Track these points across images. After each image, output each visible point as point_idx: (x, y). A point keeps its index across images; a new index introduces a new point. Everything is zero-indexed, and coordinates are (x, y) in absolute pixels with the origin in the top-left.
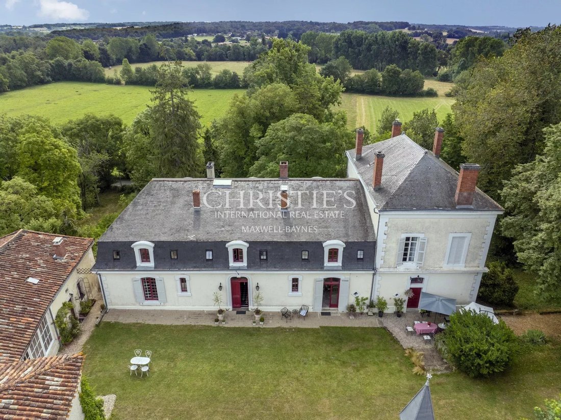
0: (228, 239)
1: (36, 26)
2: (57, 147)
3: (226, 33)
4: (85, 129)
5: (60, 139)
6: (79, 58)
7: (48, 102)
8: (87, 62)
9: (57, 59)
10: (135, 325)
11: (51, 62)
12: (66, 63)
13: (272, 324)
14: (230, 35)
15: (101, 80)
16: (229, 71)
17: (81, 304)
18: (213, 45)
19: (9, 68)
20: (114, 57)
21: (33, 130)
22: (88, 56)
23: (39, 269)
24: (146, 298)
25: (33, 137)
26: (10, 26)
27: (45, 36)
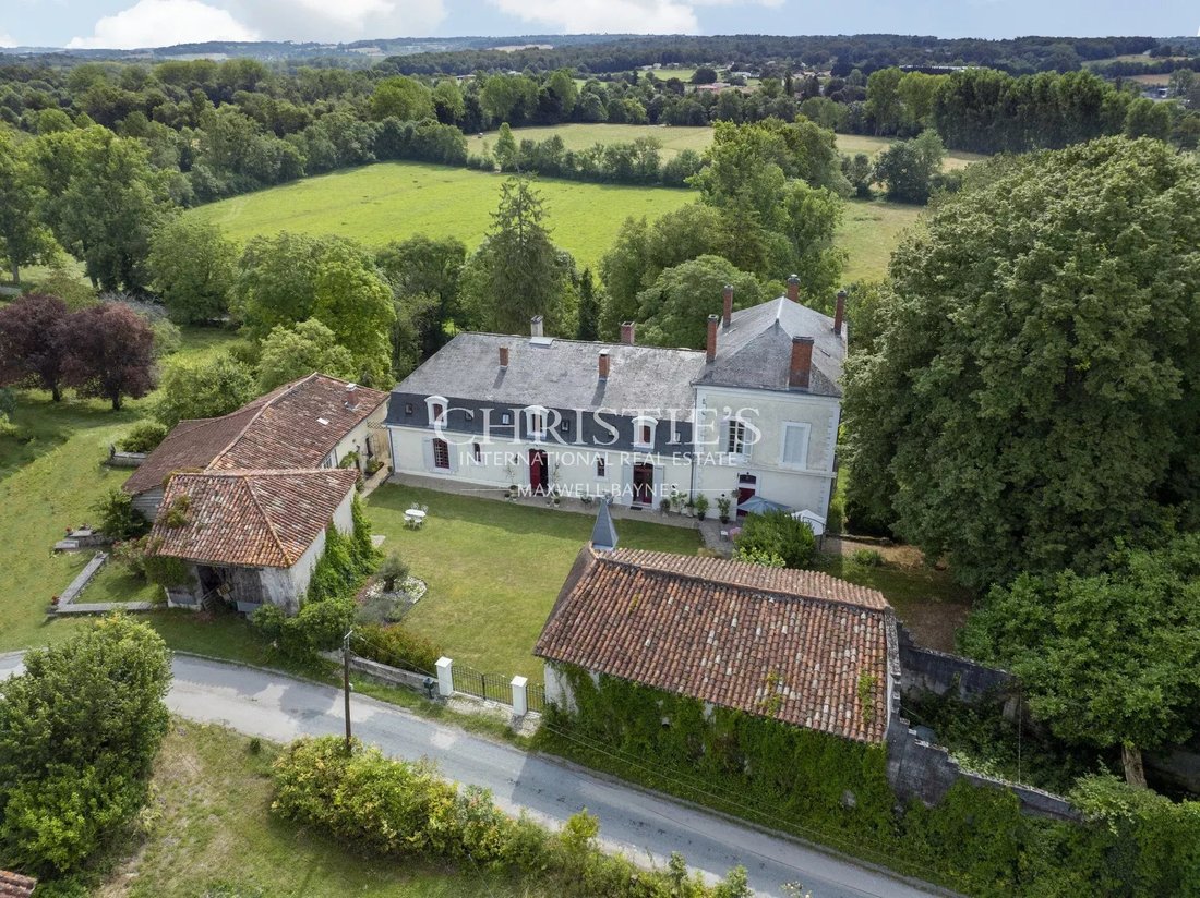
0: (528, 402)
1: (361, 44)
2: (366, 283)
3: (721, 63)
4: (410, 257)
5: (371, 272)
6: (426, 119)
7: (366, 200)
8: (439, 127)
9: (388, 119)
10: (420, 489)
11: (378, 124)
12: (402, 126)
13: (569, 509)
14: (729, 67)
15: (458, 161)
16: (693, 154)
17: (368, 462)
18: (688, 89)
19: (310, 136)
20: (489, 113)
21: (338, 257)
22: (444, 114)
23: (330, 413)
24: (437, 465)
25: (336, 267)
26: (317, 44)
27: (375, 68)
